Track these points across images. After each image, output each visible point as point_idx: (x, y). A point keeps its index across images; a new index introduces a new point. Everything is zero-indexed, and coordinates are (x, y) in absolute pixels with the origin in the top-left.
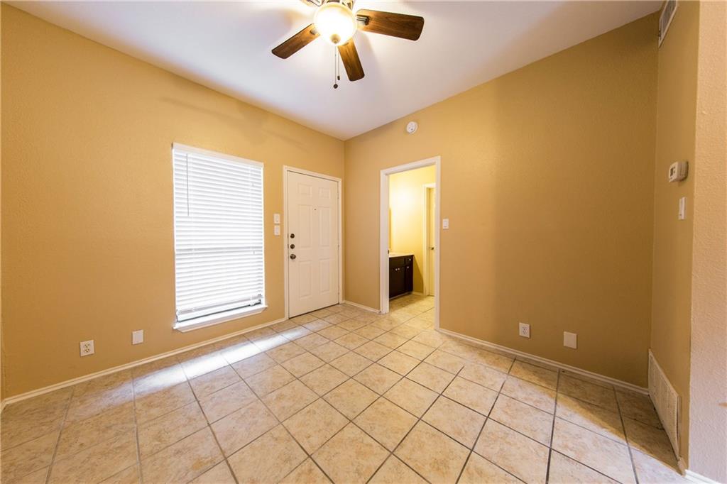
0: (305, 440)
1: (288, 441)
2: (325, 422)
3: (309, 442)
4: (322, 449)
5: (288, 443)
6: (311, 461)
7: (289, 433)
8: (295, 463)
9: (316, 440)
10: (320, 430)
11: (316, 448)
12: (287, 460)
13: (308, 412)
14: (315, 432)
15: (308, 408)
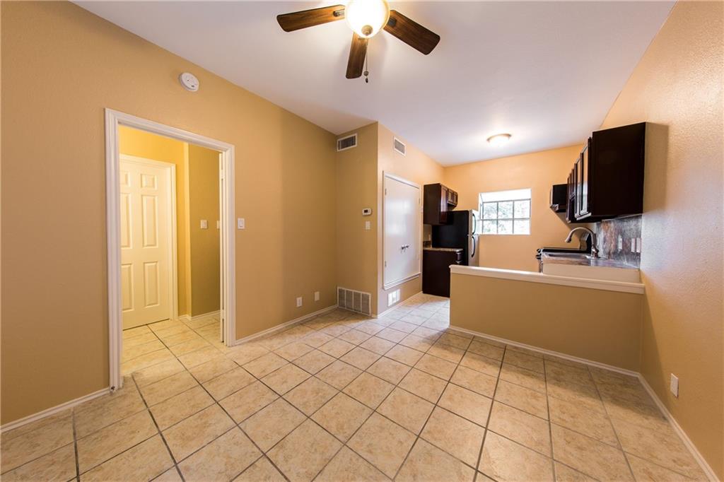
0: (405, 444)
1: (412, 461)
2: (381, 432)
3: (406, 441)
4: (409, 429)
5: (414, 460)
6: (422, 434)
7: (403, 464)
8: (429, 446)
9: (402, 435)
10: (390, 434)
11: (410, 433)
12: (429, 454)
13: (370, 452)
14: (394, 438)
15: (364, 455)
